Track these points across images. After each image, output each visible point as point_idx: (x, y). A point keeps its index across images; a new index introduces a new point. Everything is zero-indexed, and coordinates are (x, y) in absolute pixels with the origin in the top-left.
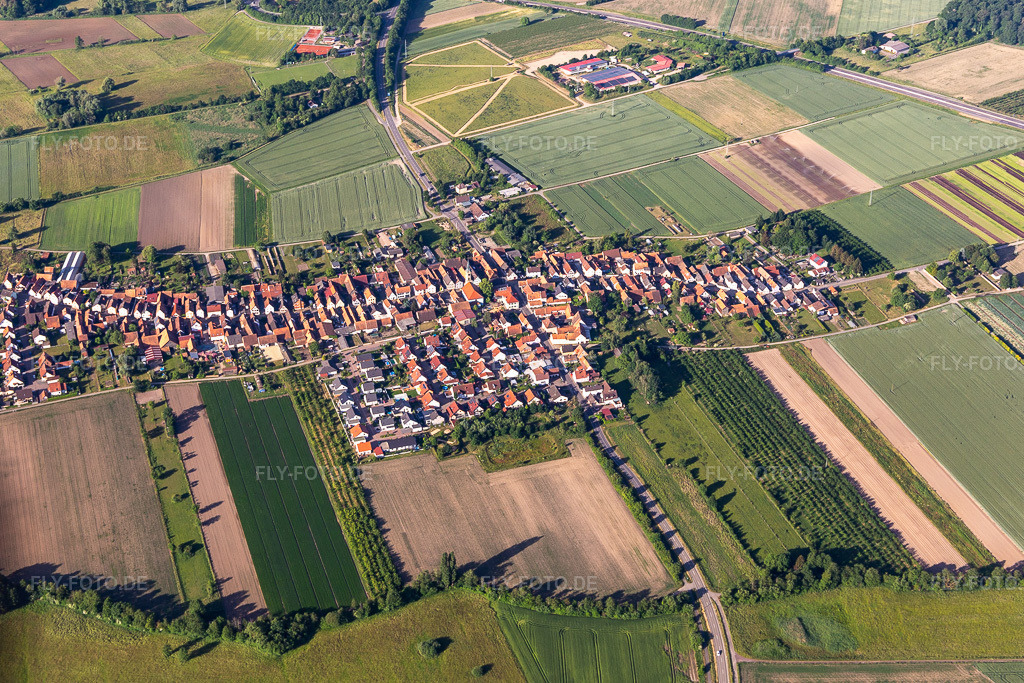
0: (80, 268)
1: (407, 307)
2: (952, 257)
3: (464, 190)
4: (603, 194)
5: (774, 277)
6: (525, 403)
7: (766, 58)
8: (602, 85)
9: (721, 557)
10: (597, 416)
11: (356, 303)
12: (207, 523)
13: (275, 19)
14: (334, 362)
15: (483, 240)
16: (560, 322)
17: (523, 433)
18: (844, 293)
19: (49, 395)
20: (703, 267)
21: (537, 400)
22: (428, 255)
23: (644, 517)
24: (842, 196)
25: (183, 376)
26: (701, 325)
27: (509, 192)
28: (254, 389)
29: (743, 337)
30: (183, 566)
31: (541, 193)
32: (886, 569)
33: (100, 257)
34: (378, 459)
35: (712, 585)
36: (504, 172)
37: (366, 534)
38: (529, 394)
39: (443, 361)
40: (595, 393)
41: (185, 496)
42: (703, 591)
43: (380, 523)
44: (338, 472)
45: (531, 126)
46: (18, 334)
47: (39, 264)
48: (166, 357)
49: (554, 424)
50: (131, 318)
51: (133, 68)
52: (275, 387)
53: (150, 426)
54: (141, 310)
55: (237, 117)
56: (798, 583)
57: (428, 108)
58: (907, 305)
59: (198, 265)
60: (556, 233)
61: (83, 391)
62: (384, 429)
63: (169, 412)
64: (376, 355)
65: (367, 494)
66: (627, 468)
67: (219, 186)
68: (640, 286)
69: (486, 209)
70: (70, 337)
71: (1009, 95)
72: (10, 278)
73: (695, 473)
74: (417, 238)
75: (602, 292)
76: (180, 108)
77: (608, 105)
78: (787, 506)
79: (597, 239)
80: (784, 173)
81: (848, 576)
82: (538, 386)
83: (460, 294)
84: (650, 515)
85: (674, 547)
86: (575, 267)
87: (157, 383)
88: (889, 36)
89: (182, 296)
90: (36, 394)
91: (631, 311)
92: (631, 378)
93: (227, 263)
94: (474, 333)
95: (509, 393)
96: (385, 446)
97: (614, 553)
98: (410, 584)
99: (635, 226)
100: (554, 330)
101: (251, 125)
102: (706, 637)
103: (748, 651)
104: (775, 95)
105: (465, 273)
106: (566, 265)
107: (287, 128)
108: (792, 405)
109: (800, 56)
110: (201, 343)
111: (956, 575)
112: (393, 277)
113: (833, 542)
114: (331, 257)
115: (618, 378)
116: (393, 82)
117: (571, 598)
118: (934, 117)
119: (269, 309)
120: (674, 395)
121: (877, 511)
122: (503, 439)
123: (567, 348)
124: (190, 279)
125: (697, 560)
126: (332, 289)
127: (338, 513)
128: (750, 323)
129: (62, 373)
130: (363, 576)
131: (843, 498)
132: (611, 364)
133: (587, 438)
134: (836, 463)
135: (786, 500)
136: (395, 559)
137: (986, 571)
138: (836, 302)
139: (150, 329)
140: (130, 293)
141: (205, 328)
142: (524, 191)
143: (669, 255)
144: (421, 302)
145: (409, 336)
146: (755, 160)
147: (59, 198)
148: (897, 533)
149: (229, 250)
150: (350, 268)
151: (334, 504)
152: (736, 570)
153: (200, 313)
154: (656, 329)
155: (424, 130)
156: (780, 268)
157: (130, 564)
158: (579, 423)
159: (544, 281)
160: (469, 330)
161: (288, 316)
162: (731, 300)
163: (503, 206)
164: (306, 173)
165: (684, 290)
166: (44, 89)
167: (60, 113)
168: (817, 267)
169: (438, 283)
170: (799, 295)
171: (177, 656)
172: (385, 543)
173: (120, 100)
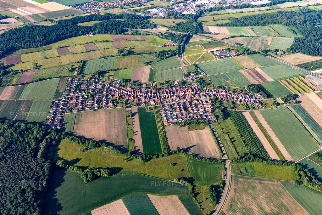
0: (120, 83)
1: (178, 96)
2: (286, 96)
3: (193, 74)
4: (219, 77)
5: (250, 97)
6: (198, 118)
7: (254, 53)
8: (222, 56)
9: (231, 153)
10: (211, 122)
11: (169, 95)
12: (135, 135)
13: (162, 38)
14: (163, 106)
15: (195, 84)
16: (207, 102)
17: (196, 124)
18: (263, 101)
19: (110, 107)
20: (236, 94)
22: (184, 86)
23: (217, 143)
24: (265, 82)
25: (135, 106)
26: (234, 105)
27: (201, 75)
28: (148, 110)
29: (242, 108)
30: (129, 143)
31: (207, 76)
32: (264, 159)
33: (123, 81)
34: (168, 126)
35: (229, 158)
36: (200, 71)
37: (164, 140)
38: (199, 116)
39: (183, 108)
40: (211, 117)
41: (132, 129)
42: (227, 159)
43: (167, 138)
44: (161, 128)
45: (207, 63)
46: (107, 95)
47: (113, 82)
48: (132, 102)
49: (203, 122)
50: (127, 94)
51: (135, 45)
52: (151, 110)
53: (127, 115)
54: (129, 92)
55: (153, 56)
56: (246, 160)
57: (188, 58)
58: (275, 105)
59: (141, 84)
60: (209, 84)
61: (116, 107)
62: (170, 120)
63: (131, 113)
64: (171, 105)
65: (165, 132)
66: (215, 133)
67: (147, 70)
68: (223, 96)
69: (196, 78)
70: (116, 96)
71: (302, 64)
72: (107, 84)
73: (229, 135)
74: (182, 83)
75: (216, 97)
76: (142, 54)
77: (222, 60)
78: (246, 144)
79: (216, 86)
80: (255, 76)
81: (256, 160)
82: (201, 115)
83: (189, 95)
84: (219, 143)
85: (222, 150)
87: (130, 107)
88: (279, 50)
89: (137, 90)
90: (108, 107)
91: (221, 101)
92: (219, 115)
93: (146, 84)
94: (190, 103)
95: (195, 115)
96: (170, 123)
97: (211, 150)
98: (171, 152)
99: (224, 84)
100: (206, 104)
101: (155, 58)
102: (226, 169)
103: (234, 173)
104: (255, 60)
105: (190, 91)
106: (210, 91)
107: (161, 59)
108: (250, 123)
109: (261, 53)
110: (139, 100)
111: (277, 162)
112: (177, 90)
113: (254, 152)
114: (165, 86)
115: (216, 114)
116: (182, 52)
117: (201, 158)
118: (286, 67)
119: (153, 94)
120: (227, 119)
121: (263, 147)
122: (192, 124)
123: (207, 108)
124: (139, 87)
125: (227, 153)
126: (165, 91)
127: (159, 136)
128: (244, 106)
129: (113, 103)
130: (162, 149)
131: (257, 143)
132: (216, 111)
133: (209, 126)
134: (257, 136)
135: (246, 143)
136: (169, 146)
137: (284, 162)
138: (261, 103)
139: (130, 96)
140: (128, 89)
141: (140, 97)
142: (204, 75)
143: (230, 91)
144: (181, 96)
145: (178, 102)
146: (249, 73)
147: (118, 69)
148: (267, 152)
149: (147, 82)
150: (169, 88)
151: (159, 134)
152: (234, 156)
153: (140, 94)
154: (225, 105)
155: (187, 62)
156: (251, 95)
157: (120, 141)
158: (208, 123)
159: (205, 94)
160: (189, 102)
161: (156, 96)
162: (241, 101)
163: (199, 78)
164: (163, 68)
165: (232, 98)
166: (119, 48)
167: (121, 53)
168: (259, 96)
169: (185, 92)
170: (254, 101)
171: (125, 160)
172: (167, 143)
173: (132, 51)
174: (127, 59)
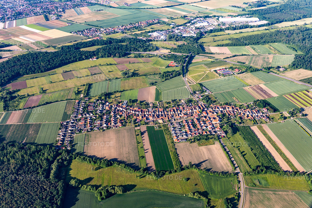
0: (127, 104)
1: (186, 114)
2: (292, 110)
3: (198, 93)
4: (224, 94)
5: (256, 112)
6: (207, 134)
7: (257, 70)
8: (225, 74)
9: (243, 166)
10: (221, 137)
11: (176, 113)
12: (146, 153)
13: (165, 59)
14: (172, 124)
15: (201, 102)
16: (215, 118)
17: (206, 139)
18: (270, 116)
19: (119, 127)
20: (243, 110)
21: (209, 133)
22: (190, 104)
23: (229, 157)
24: (271, 97)
25: (144, 125)
26: (242, 121)
27: (206, 93)
28: (157, 128)
29: (250, 123)
30: (141, 161)
31: (212, 94)
32: (276, 171)
33: (130, 102)
34: (178, 143)
35: (241, 171)
36: (206, 90)
37: (175, 157)
39: (192, 125)
40: (220, 132)
41: (142, 147)
42: (239, 172)
43: (178, 155)
44: (171, 144)
45: (211, 81)
46: (114, 115)
47: (119, 103)
48: (141, 121)
49: (212, 138)
50: (135, 113)
51: (139, 67)
52: (160, 128)
53: (137, 134)
54: (137, 112)
55: (157, 77)
56: (258, 172)
57: (192, 77)
58: (282, 119)
59: (148, 104)
60: (215, 101)
61: (125, 126)
62: (180, 137)
63: (141, 131)
64: (179, 123)
65: (176, 149)
66: (226, 147)
67: (153, 90)
68: (230, 112)
69: (202, 96)
70: (124, 116)
71: (305, 79)
72: (114, 105)
73: (239, 149)
74: (188, 101)
75: (223, 113)
76: (147, 75)
77: (226, 78)
78: (257, 157)
79: (223, 103)
80: (259, 92)
81: (268, 172)
82: (210, 131)
83: (196, 112)
84: (230, 157)
85: (234, 163)
86: (218, 108)
87: (139, 126)
88: (281, 67)
89: (144, 110)
90: (117, 126)
91: (228, 117)
92: (228, 130)
93: (153, 104)
94: (198, 120)
95: (204, 131)
96: (180, 140)
97: (222, 164)
98: (183, 167)
99: (230, 101)
100: (213, 120)
101: (159, 79)
102: (239, 182)
103: (247, 185)
104: (258, 77)
105: (197, 108)
106: (216, 108)
107: (166, 80)
108: (259, 137)
109: (263, 70)
110: (147, 119)
111: (290, 173)
112: (184, 108)
113: (266, 165)
114: (172, 104)
115: (225, 130)
116: (186, 72)
117: (213, 172)
118: (289, 83)
119: (160, 113)
120: (236, 134)
121: (275, 159)
122: (202, 140)
123: (215, 124)
124: (146, 107)
125: (239, 166)
126: (172, 110)
127: (170, 152)
128: (251, 121)
129: (122, 123)
130: (174, 165)
131: (268, 156)
132: (224, 127)
133: (218, 141)
134: (267, 149)
135: (257, 156)
136: (180, 162)
137: (296, 173)
138: (268, 118)
139: (138, 116)
140: (135, 109)
141: (148, 116)
142: (209, 93)
143: (236, 107)
144: (188, 113)
145: (186, 120)
146: (254, 89)
147: (124, 91)
148: (278, 164)
149: (154, 102)
150: (176, 106)
151: (170, 151)
152: (246, 169)
153: (148, 113)
154: (233, 121)
155: (191, 81)
156: (258, 110)
157: (131, 159)
158: (217, 138)
159: (212, 110)
160: (197, 119)
161: (164, 114)
162: (248, 116)
163: (205, 96)
164: (169, 88)
165: (239, 114)
166: (123, 71)
167: (125, 75)
168: (265, 111)
169: (192, 110)
170: (261, 116)
171: (138, 177)
172: (179, 159)
173: (136, 73)
174: (132, 80)
